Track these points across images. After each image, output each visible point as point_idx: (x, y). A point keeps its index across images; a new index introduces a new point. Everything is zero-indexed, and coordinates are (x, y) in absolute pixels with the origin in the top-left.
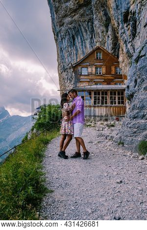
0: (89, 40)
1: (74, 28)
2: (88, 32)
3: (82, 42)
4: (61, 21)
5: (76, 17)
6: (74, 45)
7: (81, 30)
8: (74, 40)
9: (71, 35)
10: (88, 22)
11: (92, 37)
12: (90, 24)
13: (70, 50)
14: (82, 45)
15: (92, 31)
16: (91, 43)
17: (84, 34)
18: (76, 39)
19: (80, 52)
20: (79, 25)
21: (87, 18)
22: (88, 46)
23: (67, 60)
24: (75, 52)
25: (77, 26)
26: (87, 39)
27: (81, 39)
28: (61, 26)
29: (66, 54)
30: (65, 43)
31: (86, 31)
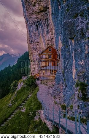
0: (46, 29)
1: (38, 21)
2: (45, 25)
3: (42, 29)
4: (30, 16)
5: (39, 16)
6: (38, 30)
7: (41, 23)
8: (37, 27)
9: (36, 25)
10: (46, 20)
11: (47, 28)
12: (46, 21)
13: (35, 33)
14: (42, 31)
15: (48, 25)
16: (47, 31)
17: (43, 25)
18: (39, 27)
19: (41, 35)
20: (41, 20)
21: (45, 18)
22: (45, 32)
23: (33, 38)
24: (38, 34)
25: (39, 20)
26: (45, 29)
27: (41, 28)
28: (29, 18)
29: (33, 35)
30: (32, 29)
31: (44, 24)
